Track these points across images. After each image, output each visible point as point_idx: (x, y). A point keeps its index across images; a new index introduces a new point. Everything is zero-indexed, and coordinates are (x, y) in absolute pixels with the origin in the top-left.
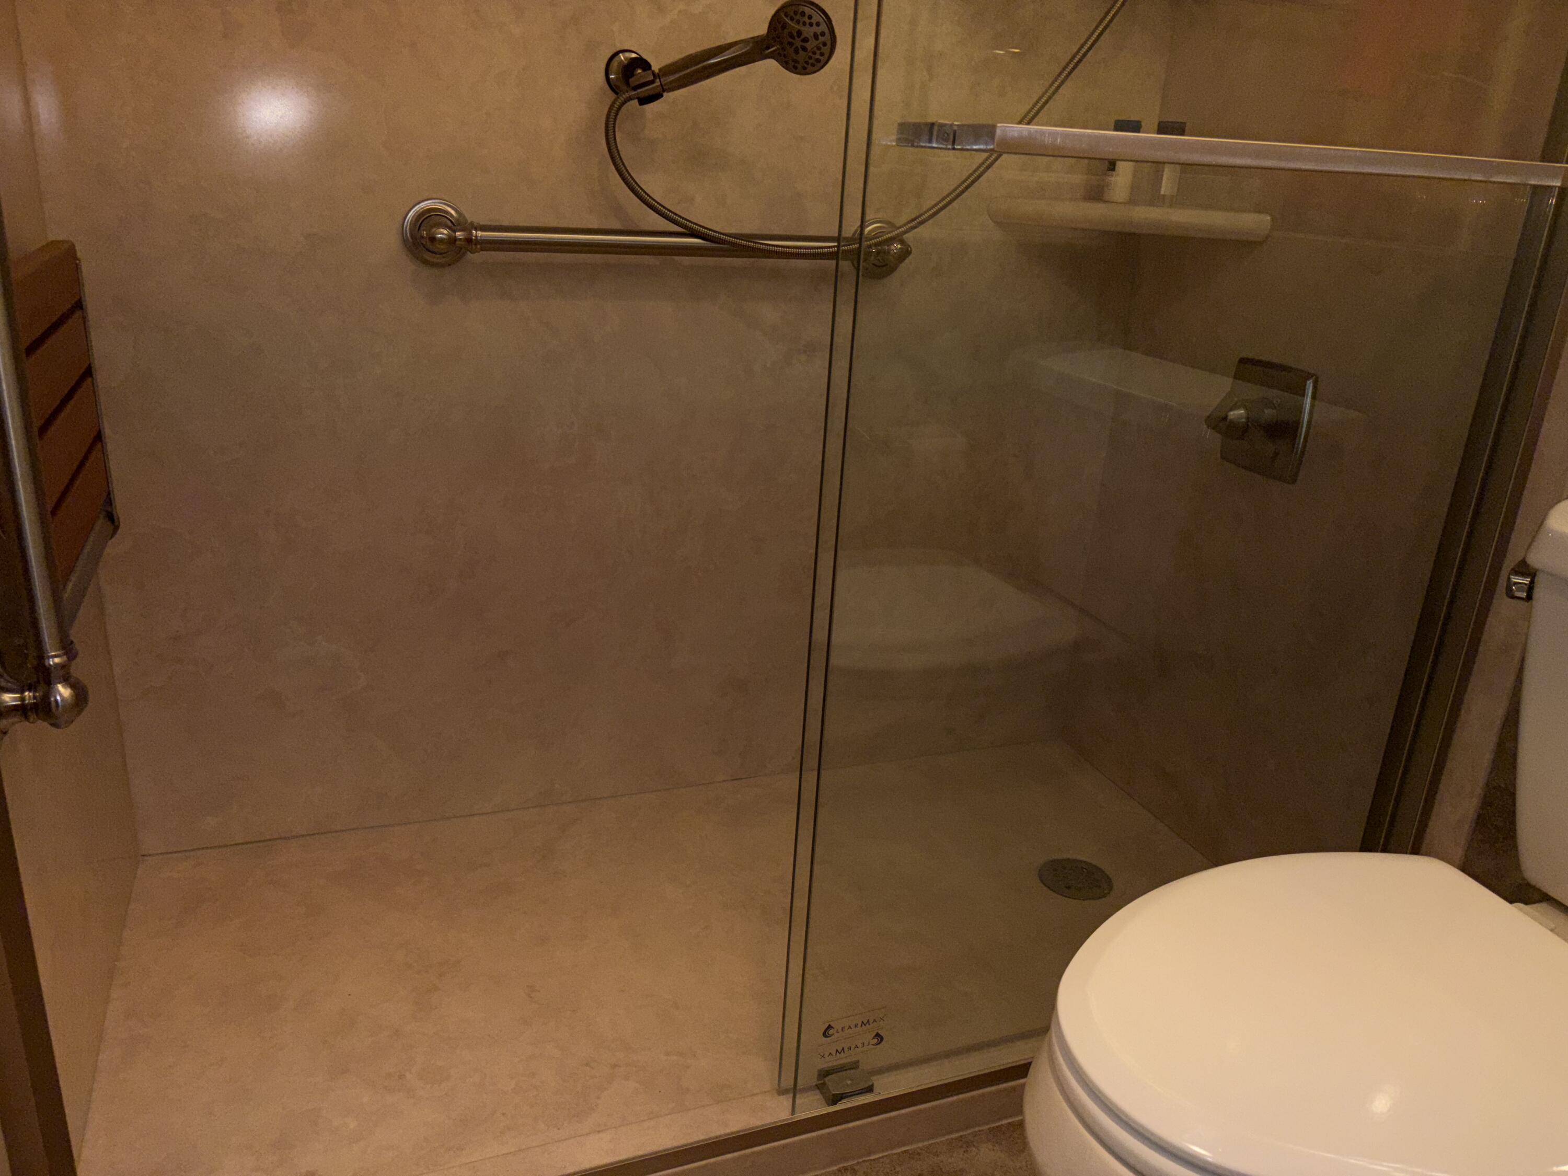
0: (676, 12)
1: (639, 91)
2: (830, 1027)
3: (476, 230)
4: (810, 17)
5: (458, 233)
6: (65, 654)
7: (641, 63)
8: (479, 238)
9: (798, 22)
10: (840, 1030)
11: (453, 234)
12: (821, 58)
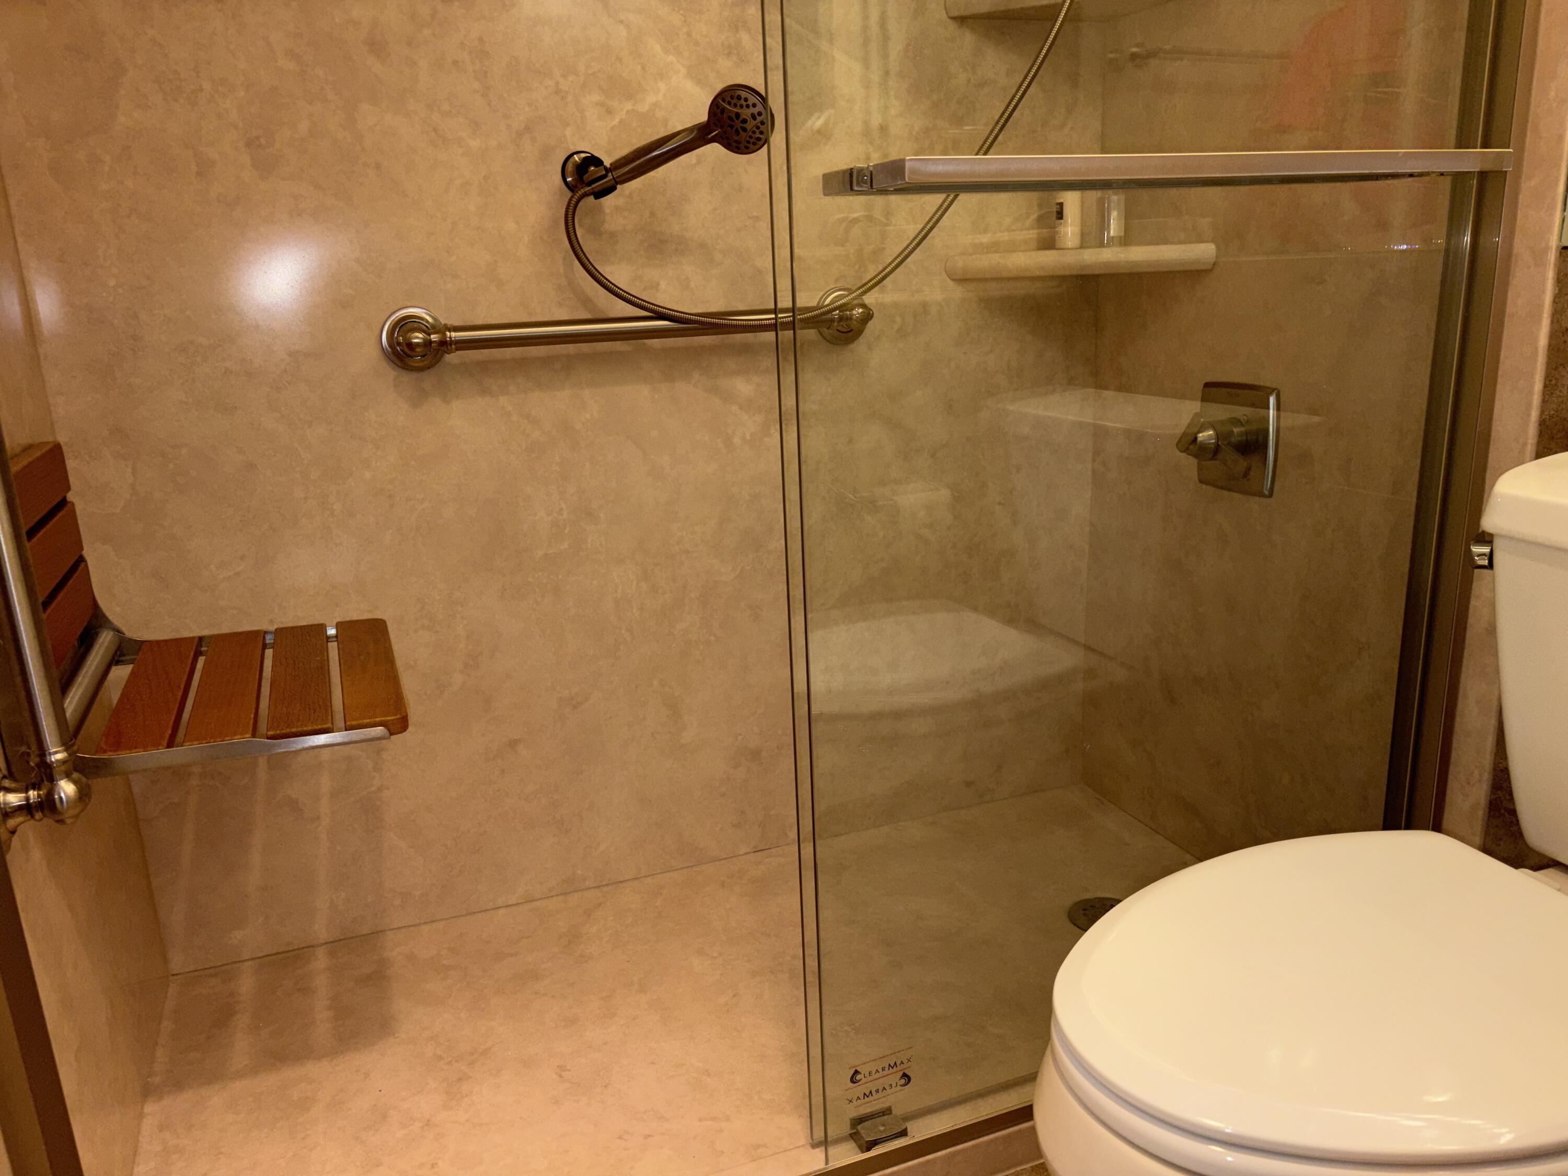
0: (625, 112)
1: (593, 186)
2: (856, 1072)
3: (450, 331)
4: (746, 100)
5: (432, 336)
6: (66, 750)
7: (593, 161)
8: (453, 339)
9: (735, 106)
10: (867, 1074)
11: (429, 337)
12: (761, 136)
